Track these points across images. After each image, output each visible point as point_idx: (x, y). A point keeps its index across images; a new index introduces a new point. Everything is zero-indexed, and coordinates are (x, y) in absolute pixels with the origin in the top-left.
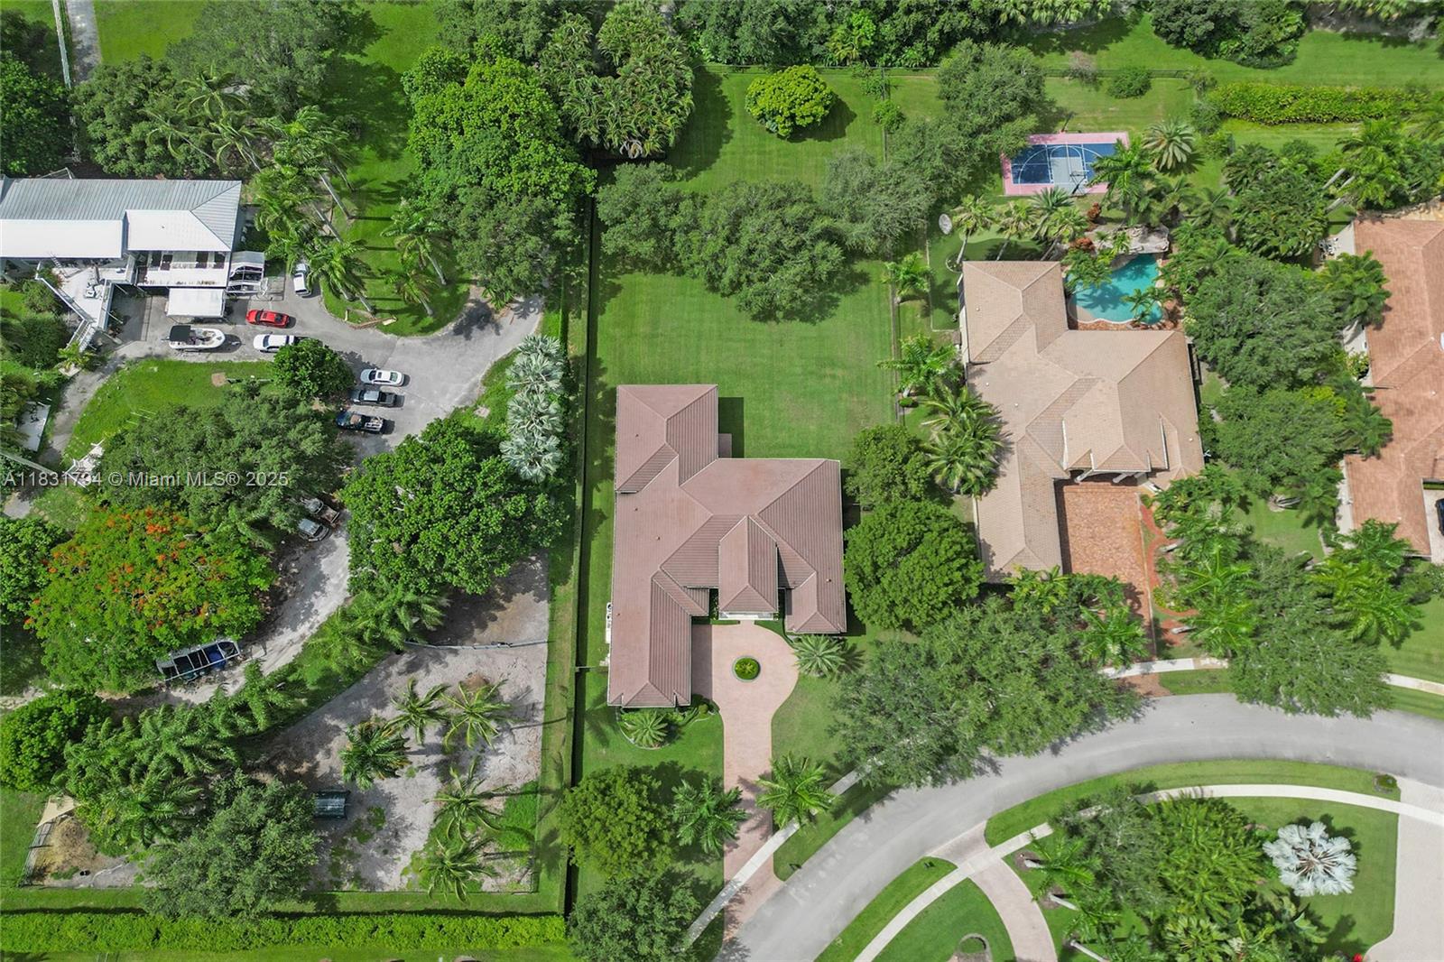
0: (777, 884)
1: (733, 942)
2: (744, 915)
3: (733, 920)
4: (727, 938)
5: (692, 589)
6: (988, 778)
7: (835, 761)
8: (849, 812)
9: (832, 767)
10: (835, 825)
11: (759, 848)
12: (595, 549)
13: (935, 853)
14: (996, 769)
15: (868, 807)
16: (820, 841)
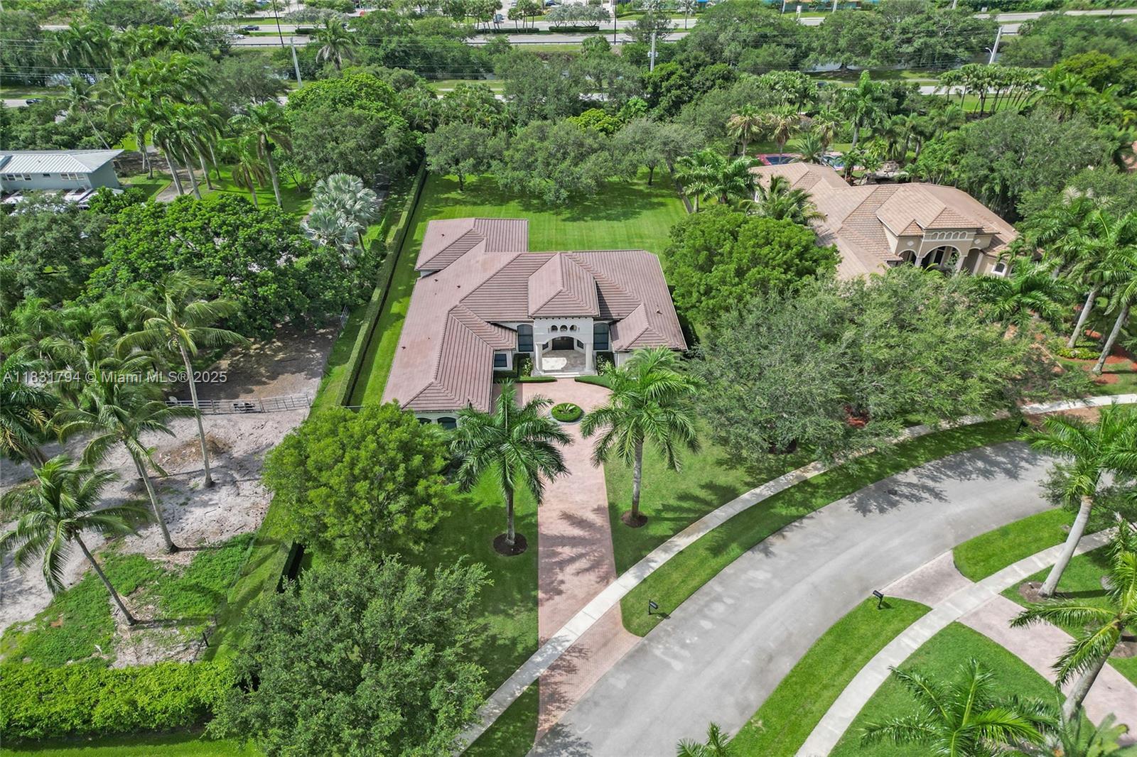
0: (629, 642)
1: (555, 731)
2: (576, 689)
3: (557, 698)
4: (544, 726)
5: (495, 324)
6: (929, 506)
7: (702, 494)
8: (734, 548)
9: (696, 499)
10: (714, 562)
11: (596, 593)
12: (386, 336)
13: (886, 591)
14: (937, 495)
15: (762, 540)
16: (694, 583)
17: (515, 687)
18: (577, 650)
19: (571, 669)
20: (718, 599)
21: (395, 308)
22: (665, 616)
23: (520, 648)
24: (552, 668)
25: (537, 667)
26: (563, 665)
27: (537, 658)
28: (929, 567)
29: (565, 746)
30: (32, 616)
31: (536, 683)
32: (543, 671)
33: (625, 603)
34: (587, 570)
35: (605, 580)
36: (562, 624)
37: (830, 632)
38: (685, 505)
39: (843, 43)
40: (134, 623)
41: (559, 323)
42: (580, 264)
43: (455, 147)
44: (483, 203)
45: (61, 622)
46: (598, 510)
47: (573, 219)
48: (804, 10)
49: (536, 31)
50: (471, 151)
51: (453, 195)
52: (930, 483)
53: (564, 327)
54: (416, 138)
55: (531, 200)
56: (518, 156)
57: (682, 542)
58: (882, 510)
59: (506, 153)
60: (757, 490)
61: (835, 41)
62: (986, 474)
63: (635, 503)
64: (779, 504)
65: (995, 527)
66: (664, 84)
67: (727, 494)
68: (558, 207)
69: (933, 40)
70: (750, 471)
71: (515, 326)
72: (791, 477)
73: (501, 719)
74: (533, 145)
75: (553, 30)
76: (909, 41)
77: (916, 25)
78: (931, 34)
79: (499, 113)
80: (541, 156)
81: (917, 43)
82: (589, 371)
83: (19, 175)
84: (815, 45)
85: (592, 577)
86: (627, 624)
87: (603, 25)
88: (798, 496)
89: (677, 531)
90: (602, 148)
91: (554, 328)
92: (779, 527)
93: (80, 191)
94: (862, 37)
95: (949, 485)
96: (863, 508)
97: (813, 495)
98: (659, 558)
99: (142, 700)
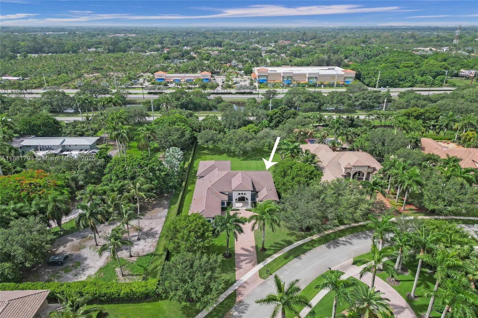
0: (262, 281)
1: (241, 301)
3: (241, 294)
4: (238, 300)
5: (222, 193)
6: (348, 246)
7: (282, 243)
8: (291, 257)
9: (281, 244)
10: (286, 261)
11: (252, 269)
12: (187, 197)
13: (332, 269)
14: (351, 244)
15: (299, 255)
16: (280, 266)
17: (230, 291)
18: (246, 282)
19: (244, 287)
20: (286, 270)
21: (189, 188)
22: (271, 274)
23: (230, 282)
24: (239, 287)
25: (235, 287)
26: (242, 286)
27: (235, 284)
28: (346, 263)
29: (243, 305)
30: (94, 273)
31: (235, 290)
32: (237, 288)
33: (260, 271)
34: (249, 263)
35: (254, 265)
36: (242, 276)
37: (316, 279)
38: (277, 246)
39: (335, 101)
40: (123, 275)
41: (241, 192)
42: (247, 175)
43: (207, 137)
44: (215, 154)
45: (102, 275)
46: (252, 247)
47: (244, 160)
48: (324, 87)
49: (231, 93)
50: (212, 139)
51: (205, 152)
52: (349, 240)
53: (242, 194)
54: (194, 134)
55: (231, 154)
56: (227, 140)
57: (276, 256)
58: (334, 248)
59: (223, 139)
60: (299, 242)
61: (332, 101)
62: (365, 238)
63: (263, 244)
64: (305, 246)
65: (366, 252)
66: (274, 116)
67: (290, 243)
68: (239, 156)
69: (365, 101)
70: (297, 237)
71: (227, 193)
72: (309, 239)
73: (226, 299)
74: (232, 137)
75: (237, 93)
76: (358, 101)
77: (360, 96)
78: (364, 99)
79: (220, 126)
80: (234, 141)
81: (360, 102)
82: (249, 207)
83: (67, 145)
84: (326, 102)
85: (250, 264)
86: (260, 276)
87: (254, 92)
88: (310, 244)
89: (275, 253)
90: (254, 138)
91: (239, 194)
92: (304, 252)
93: (86, 150)
94: (341, 100)
95: (355, 241)
96: (329, 247)
97: (315, 243)
98: (269, 260)
99: (134, 289)
